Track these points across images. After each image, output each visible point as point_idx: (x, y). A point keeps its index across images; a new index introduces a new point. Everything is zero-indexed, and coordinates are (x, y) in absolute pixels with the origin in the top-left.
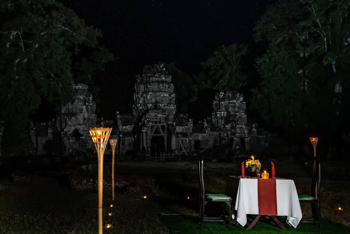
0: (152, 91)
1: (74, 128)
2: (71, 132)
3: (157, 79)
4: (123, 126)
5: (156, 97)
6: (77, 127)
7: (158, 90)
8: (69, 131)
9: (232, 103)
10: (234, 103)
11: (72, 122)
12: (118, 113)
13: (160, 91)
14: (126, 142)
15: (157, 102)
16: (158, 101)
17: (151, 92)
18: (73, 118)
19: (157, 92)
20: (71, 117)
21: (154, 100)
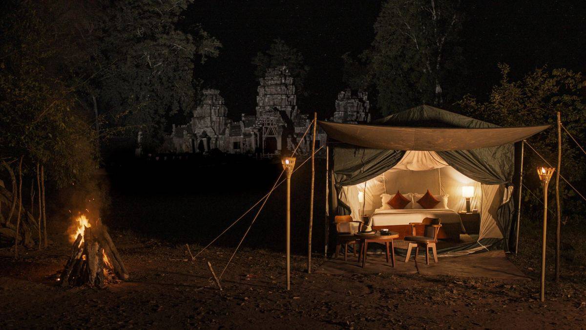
0: (271, 94)
1: (202, 130)
2: (201, 134)
3: (275, 82)
4: (245, 128)
5: (273, 99)
6: (206, 129)
7: (276, 93)
8: (199, 133)
9: (349, 103)
10: (352, 103)
11: (201, 125)
12: (243, 115)
13: (277, 94)
14: (247, 142)
15: (274, 105)
16: (276, 103)
17: (268, 95)
18: (202, 121)
19: (275, 94)
20: (200, 120)
21: (272, 103)
